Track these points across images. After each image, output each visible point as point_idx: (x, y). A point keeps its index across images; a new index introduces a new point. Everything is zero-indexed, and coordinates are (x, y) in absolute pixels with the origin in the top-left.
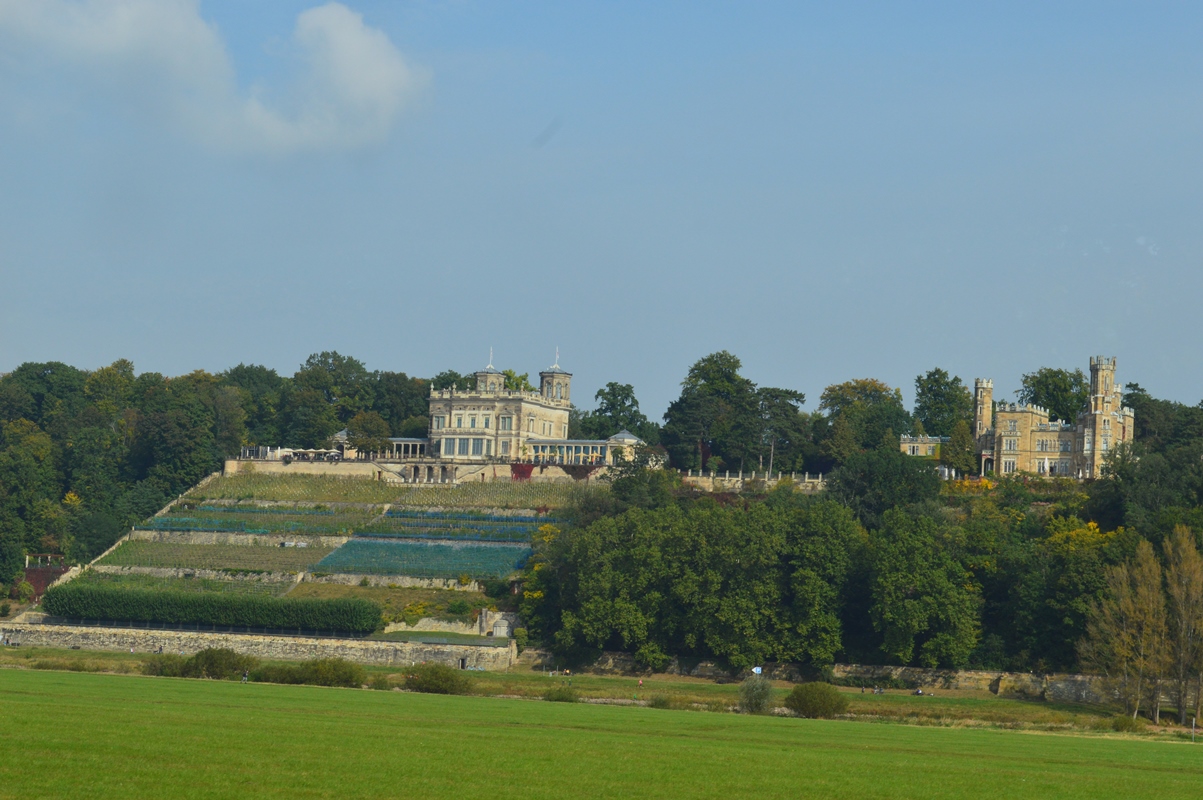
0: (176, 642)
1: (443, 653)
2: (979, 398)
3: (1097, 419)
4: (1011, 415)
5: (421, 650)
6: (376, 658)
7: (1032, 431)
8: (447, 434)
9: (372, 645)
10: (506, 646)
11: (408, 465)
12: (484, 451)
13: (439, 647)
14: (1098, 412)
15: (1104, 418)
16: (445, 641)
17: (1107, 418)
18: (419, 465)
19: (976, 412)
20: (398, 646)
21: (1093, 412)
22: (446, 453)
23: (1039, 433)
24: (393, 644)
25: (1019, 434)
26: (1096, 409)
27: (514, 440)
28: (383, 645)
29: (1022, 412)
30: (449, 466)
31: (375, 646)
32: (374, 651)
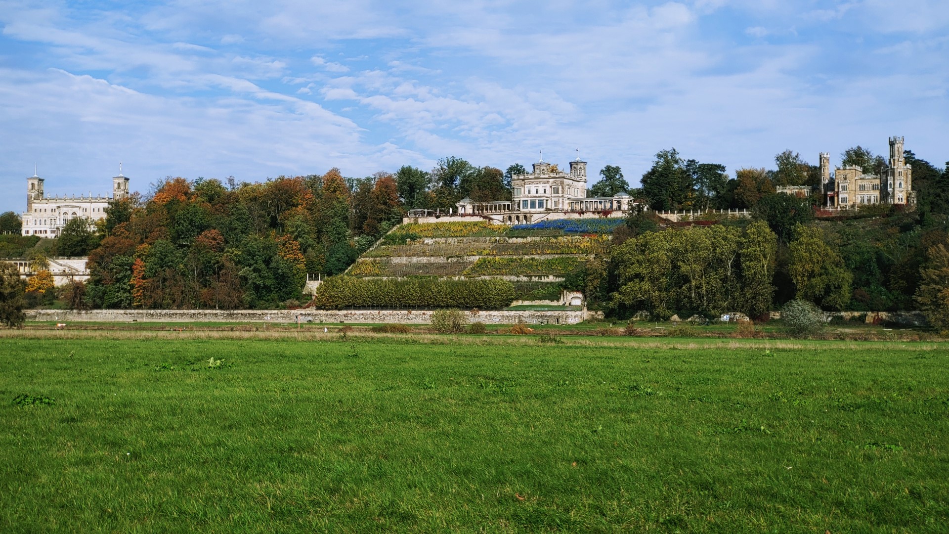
0: (397, 316)
1: (546, 316)
2: (822, 163)
3: (895, 171)
4: (844, 171)
5: (534, 315)
6: (509, 320)
7: (856, 180)
8: (524, 197)
9: (506, 313)
10: (581, 311)
11: (505, 216)
12: (545, 206)
13: (544, 312)
14: (895, 167)
15: (899, 170)
16: (546, 309)
17: (900, 170)
18: (511, 215)
19: (821, 171)
20: (521, 313)
21: (892, 167)
22: (523, 208)
23: (860, 181)
24: (518, 312)
25: (849, 181)
26: (894, 165)
27: (561, 199)
28: (512, 313)
29: (850, 169)
30: (528, 215)
31: (507, 314)
32: (507, 317)
